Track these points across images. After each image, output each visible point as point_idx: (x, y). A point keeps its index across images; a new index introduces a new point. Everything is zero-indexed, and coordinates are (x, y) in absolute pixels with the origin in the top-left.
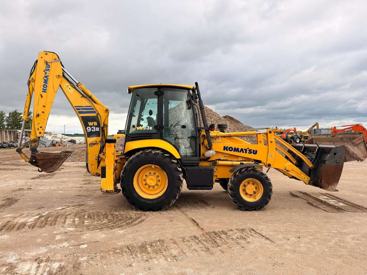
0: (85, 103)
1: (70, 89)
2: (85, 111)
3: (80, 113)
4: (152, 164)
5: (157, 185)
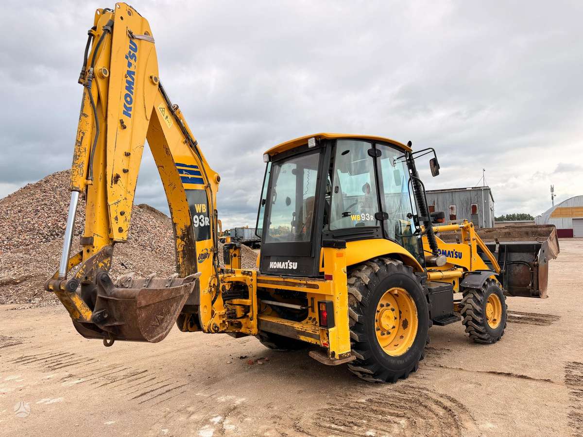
1: (167, 117)
2: (190, 176)
3: (184, 180)
4: (397, 287)
5: (394, 327)
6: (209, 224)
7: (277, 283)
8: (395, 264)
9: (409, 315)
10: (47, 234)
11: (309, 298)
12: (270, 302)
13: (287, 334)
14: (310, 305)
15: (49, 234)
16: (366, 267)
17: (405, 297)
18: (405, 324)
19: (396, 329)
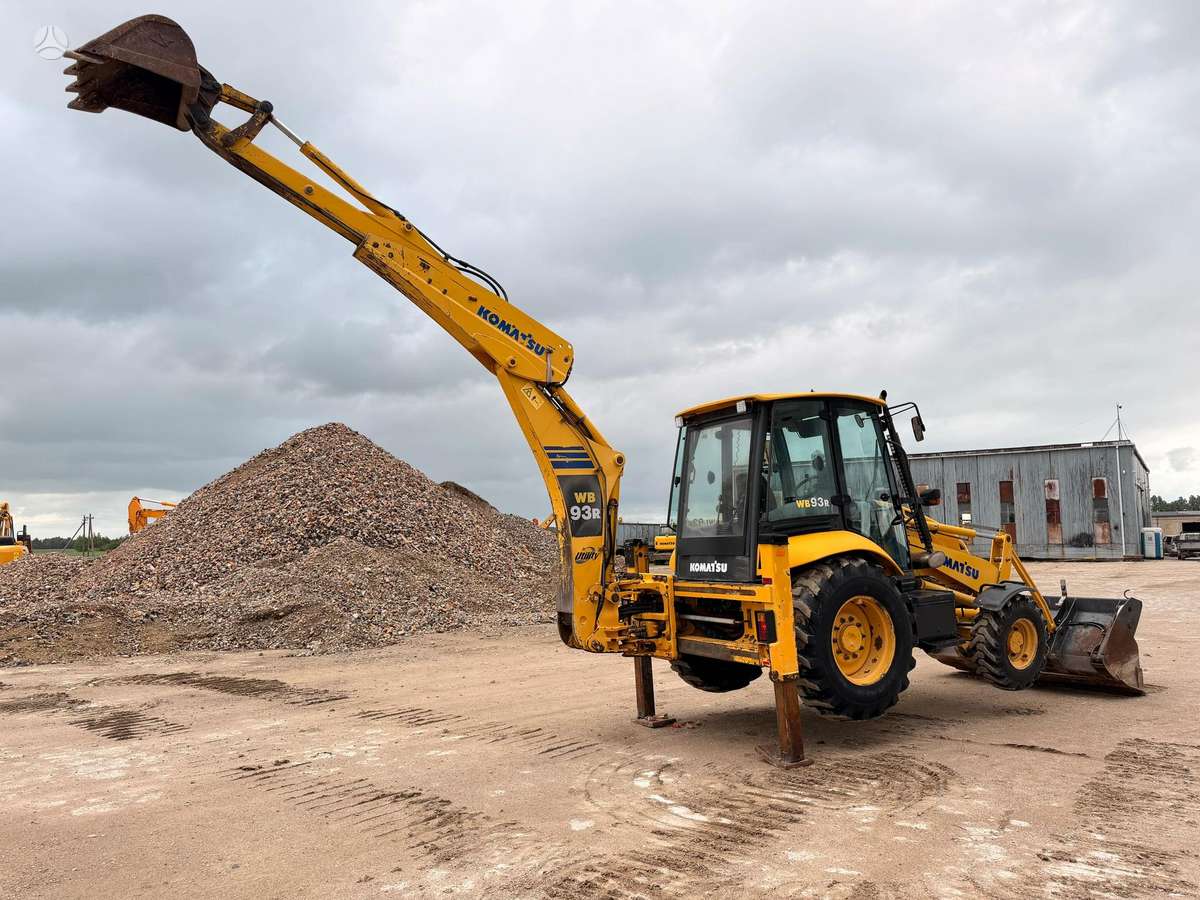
0: (568, 438)
1: (534, 398)
2: (567, 460)
3: (556, 465)
4: (862, 594)
5: (862, 648)
6: (599, 517)
7: (702, 590)
8: (856, 564)
9: (883, 631)
10: (302, 537)
11: (744, 609)
12: (693, 617)
13: (718, 656)
14: (746, 619)
15: (306, 536)
16: (815, 571)
17: (875, 607)
18: (879, 644)
19: (867, 651)
